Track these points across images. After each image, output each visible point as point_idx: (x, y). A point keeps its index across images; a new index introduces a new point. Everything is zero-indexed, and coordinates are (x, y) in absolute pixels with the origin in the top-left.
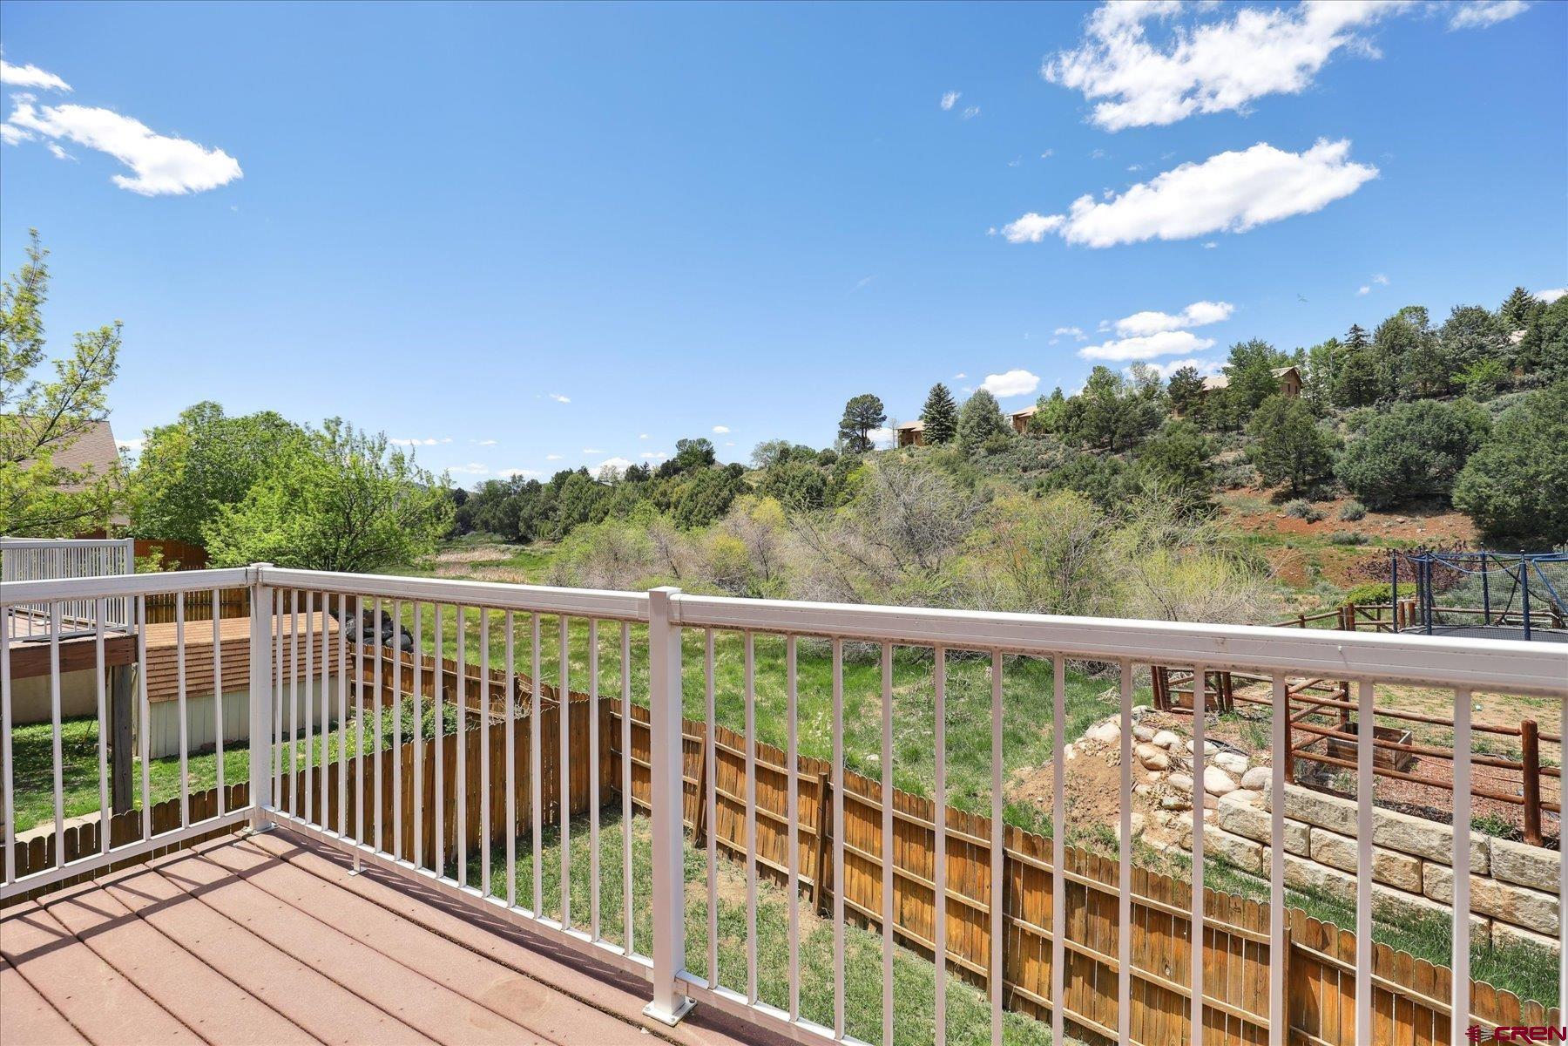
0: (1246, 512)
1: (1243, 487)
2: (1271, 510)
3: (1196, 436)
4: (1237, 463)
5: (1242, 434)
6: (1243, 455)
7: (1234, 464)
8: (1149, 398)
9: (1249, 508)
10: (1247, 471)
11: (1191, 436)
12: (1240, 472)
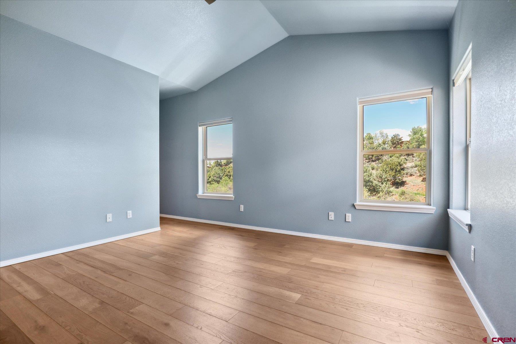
0: (414, 184)
1: (414, 175)
2: (422, 184)
3: (399, 158)
4: (412, 167)
5: (414, 157)
6: (414, 165)
7: (411, 168)
8: (384, 144)
9: (415, 183)
10: (415, 170)
11: (397, 159)
12: (413, 170)
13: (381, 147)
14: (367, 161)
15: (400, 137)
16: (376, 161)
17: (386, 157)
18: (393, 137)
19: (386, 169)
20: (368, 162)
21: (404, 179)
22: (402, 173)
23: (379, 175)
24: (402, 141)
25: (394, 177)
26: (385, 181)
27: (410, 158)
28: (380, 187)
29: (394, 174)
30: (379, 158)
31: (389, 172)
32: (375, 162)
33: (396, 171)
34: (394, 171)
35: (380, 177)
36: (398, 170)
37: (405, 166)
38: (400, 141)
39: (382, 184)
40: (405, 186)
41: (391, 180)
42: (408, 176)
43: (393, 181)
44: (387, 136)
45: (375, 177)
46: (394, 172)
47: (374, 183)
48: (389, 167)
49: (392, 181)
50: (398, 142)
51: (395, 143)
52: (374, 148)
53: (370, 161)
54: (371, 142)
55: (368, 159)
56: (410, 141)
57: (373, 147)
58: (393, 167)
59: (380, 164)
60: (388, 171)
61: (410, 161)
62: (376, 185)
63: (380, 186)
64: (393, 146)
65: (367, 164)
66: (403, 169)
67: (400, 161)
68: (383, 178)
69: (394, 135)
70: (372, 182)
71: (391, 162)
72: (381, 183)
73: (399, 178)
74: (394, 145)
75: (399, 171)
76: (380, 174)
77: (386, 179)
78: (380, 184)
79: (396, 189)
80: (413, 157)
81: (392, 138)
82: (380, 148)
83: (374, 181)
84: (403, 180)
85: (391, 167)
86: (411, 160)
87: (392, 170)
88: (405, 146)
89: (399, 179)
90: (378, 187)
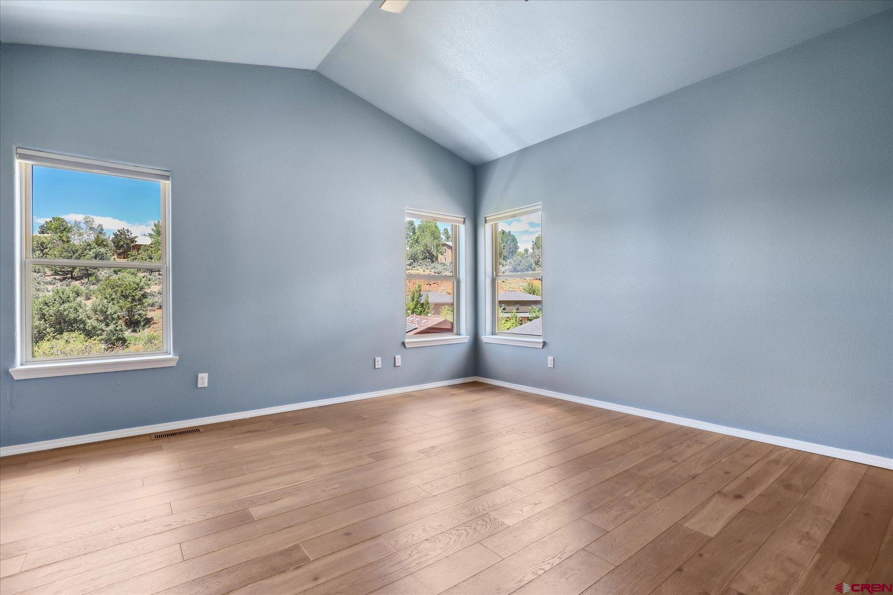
13: (94, 250)
14: (58, 277)
15: (132, 236)
16: (82, 279)
17: (105, 271)
18: (118, 233)
19: (112, 295)
20: (61, 281)
21: (150, 315)
22: (146, 304)
23: (99, 307)
24: (136, 243)
25: (130, 311)
26: (113, 319)
27: (154, 276)
28: (104, 331)
29: (129, 305)
30: (89, 272)
31: (118, 302)
32: (80, 282)
33: (134, 300)
34: (129, 300)
35: (102, 311)
36: (137, 297)
37: (148, 291)
38: (133, 244)
39: (107, 325)
40: (152, 326)
41: (124, 317)
42: (156, 308)
43: (127, 319)
45: (91, 313)
46: (129, 302)
47: (90, 324)
48: (120, 291)
49: (124, 319)
50: (127, 244)
51: (122, 246)
52: (77, 251)
53: (66, 278)
54: (64, 239)
55: (61, 273)
56: (151, 246)
57: (74, 249)
58: (128, 292)
59: (94, 284)
60: (116, 300)
61: (156, 282)
62: (94, 328)
63: (102, 329)
64: (119, 251)
65: (59, 284)
66: (144, 296)
67: (138, 281)
68: (108, 313)
69: (119, 230)
70: (84, 322)
71: (120, 282)
72: (103, 324)
73: (139, 311)
74: (121, 250)
75: (140, 300)
76: (101, 306)
77: (115, 316)
78: (103, 326)
79: (133, 334)
80: (159, 274)
81: (116, 235)
82: (91, 253)
83: (88, 321)
84: (147, 316)
85: (122, 291)
86: (158, 280)
87: (126, 297)
88: (143, 253)
89: (140, 315)
90: (99, 332)
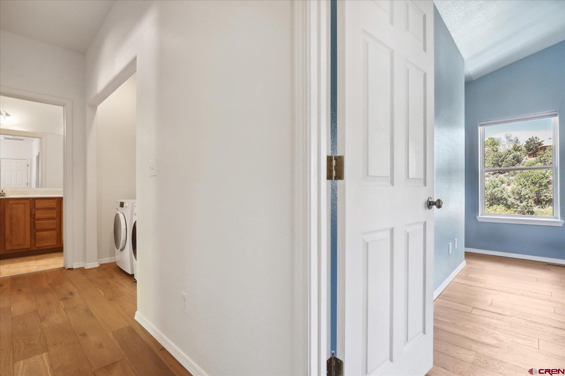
13: (513, 154)
14: (491, 173)
15: (540, 141)
16: (505, 173)
18: (529, 141)
19: (525, 182)
20: (493, 174)
22: (551, 188)
23: (516, 191)
24: (543, 146)
25: (538, 193)
26: (525, 198)
28: (519, 206)
29: (537, 189)
31: (529, 187)
32: (504, 175)
33: (541, 186)
34: (537, 185)
35: (518, 193)
36: (543, 184)
38: (540, 147)
39: (521, 202)
41: (533, 197)
43: (535, 199)
44: (517, 140)
45: (510, 194)
46: (537, 187)
47: (510, 201)
48: (530, 180)
50: (536, 147)
51: (532, 149)
52: (502, 156)
53: (496, 173)
54: (495, 149)
57: (500, 155)
58: (536, 180)
59: (512, 176)
60: (527, 185)
62: (513, 204)
63: (517, 205)
64: (529, 153)
65: (492, 176)
66: (549, 183)
67: (544, 172)
68: (522, 194)
69: (529, 139)
70: (506, 200)
71: (530, 174)
72: (519, 202)
73: (545, 194)
74: (531, 152)
75: (545, 186)
76: (517, 189)
77: (527, 196)
78: (518, 202)
79: (540, 209)
81: (527, 142)
82: (511, 156)
83: (509, 199)
84: (551, 197)
85: (532, 180)
87: (535, 184)
88: (548, 152)
89: (545, 196)
90: (516, 206)
